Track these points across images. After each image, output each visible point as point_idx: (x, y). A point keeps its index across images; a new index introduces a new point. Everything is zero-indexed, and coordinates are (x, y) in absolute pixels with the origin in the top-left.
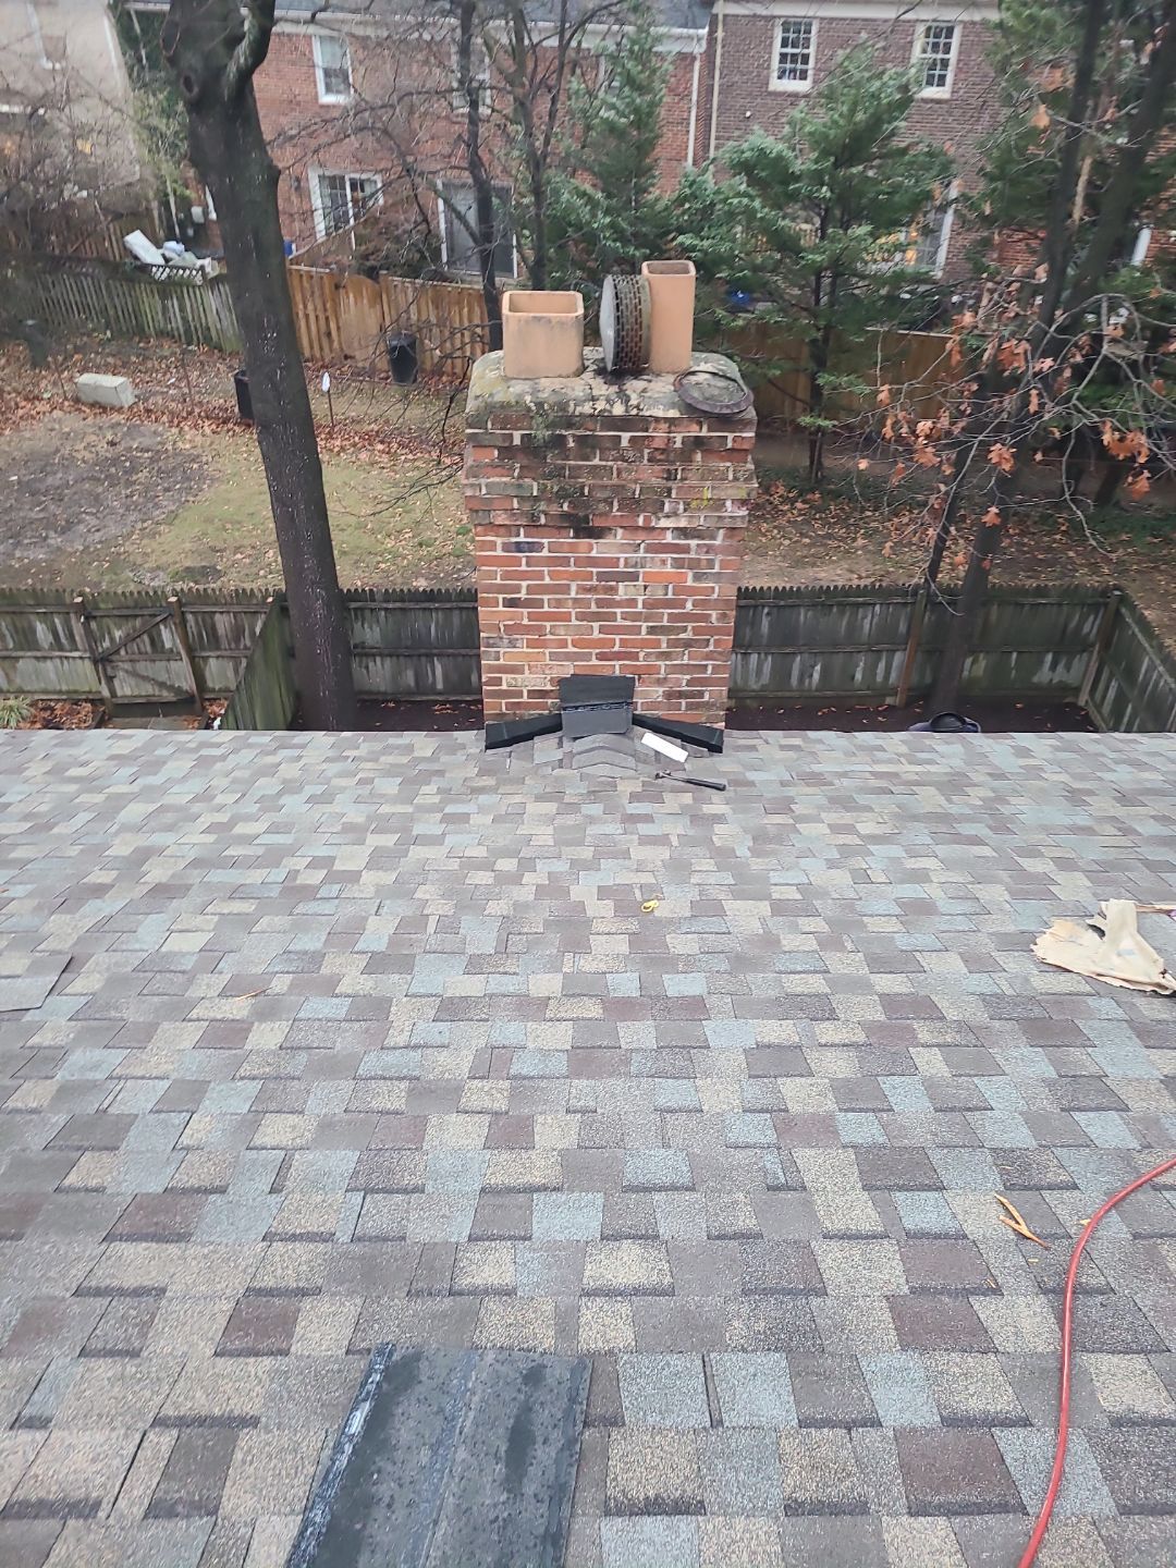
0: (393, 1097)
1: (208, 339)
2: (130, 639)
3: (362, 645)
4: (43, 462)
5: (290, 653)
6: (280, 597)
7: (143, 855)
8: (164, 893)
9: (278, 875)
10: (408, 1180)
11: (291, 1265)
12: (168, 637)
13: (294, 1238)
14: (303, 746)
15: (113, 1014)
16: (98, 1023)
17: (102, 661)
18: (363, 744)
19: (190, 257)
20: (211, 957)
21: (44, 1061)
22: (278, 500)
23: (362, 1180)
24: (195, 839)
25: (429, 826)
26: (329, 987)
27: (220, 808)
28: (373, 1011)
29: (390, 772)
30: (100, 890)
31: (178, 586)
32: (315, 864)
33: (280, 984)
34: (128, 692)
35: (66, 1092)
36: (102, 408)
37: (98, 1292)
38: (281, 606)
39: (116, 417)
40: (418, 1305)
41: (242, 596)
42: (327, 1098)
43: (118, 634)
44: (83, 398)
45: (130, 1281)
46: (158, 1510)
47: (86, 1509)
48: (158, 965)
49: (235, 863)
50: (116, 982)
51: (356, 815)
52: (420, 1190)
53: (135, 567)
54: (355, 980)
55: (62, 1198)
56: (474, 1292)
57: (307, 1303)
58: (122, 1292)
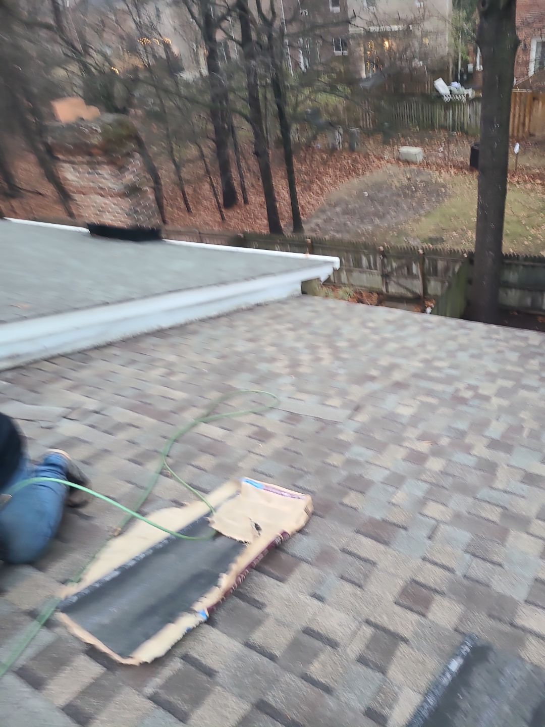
0: (494, 515)
1: (462, 129)
2: (400, 268)
3: (507, 282)
4: (378, 187)
5: (470, 282)
6: (471, 254)
7: (393, 367)
8: (399, 386)
9: (450, 389)
10: (496, 558)
11: (432, 576)
12: (415, 269)
13: (436, 564)
14: (470, 329)
15: (372, 434)
16: (364, 436)
17: (386, 276)
18: (501, 332)
19: (462, 90)
20: (415, 421)
21: (342, 446)
22: (481, 207)
23: (471, 549)
24: (415, 365)
25: (533, 381)
26: (468, 449)
27: (428, 352)
28: (489, 468)
29: (514, 349)
30: (372, 379)
31: (425, 245)
32: (470, 387)
33: (444, 441)
34: (393, 291)
35: (350, 462)
36: (408, 162)
37: (350, 553)
38: (471, 259)
39: (413, 167)
40: (492, 623)
41: (452, 253)
42: (460, 503)
43: (394, 265)
44: (401, 158)
45: (363, 554)
46: (362, 660)
47: (333, 644)
48: (392, 417)
49: (431, 379)
50: (374, 421)
51: (493, 368)
52: (500, 565)
53: (407, 235)
54: (481, 450)
55: (341, 507)
56: (524, 630)
57: (437, 597)
58: (359, 558)
